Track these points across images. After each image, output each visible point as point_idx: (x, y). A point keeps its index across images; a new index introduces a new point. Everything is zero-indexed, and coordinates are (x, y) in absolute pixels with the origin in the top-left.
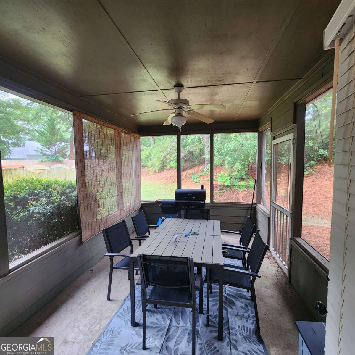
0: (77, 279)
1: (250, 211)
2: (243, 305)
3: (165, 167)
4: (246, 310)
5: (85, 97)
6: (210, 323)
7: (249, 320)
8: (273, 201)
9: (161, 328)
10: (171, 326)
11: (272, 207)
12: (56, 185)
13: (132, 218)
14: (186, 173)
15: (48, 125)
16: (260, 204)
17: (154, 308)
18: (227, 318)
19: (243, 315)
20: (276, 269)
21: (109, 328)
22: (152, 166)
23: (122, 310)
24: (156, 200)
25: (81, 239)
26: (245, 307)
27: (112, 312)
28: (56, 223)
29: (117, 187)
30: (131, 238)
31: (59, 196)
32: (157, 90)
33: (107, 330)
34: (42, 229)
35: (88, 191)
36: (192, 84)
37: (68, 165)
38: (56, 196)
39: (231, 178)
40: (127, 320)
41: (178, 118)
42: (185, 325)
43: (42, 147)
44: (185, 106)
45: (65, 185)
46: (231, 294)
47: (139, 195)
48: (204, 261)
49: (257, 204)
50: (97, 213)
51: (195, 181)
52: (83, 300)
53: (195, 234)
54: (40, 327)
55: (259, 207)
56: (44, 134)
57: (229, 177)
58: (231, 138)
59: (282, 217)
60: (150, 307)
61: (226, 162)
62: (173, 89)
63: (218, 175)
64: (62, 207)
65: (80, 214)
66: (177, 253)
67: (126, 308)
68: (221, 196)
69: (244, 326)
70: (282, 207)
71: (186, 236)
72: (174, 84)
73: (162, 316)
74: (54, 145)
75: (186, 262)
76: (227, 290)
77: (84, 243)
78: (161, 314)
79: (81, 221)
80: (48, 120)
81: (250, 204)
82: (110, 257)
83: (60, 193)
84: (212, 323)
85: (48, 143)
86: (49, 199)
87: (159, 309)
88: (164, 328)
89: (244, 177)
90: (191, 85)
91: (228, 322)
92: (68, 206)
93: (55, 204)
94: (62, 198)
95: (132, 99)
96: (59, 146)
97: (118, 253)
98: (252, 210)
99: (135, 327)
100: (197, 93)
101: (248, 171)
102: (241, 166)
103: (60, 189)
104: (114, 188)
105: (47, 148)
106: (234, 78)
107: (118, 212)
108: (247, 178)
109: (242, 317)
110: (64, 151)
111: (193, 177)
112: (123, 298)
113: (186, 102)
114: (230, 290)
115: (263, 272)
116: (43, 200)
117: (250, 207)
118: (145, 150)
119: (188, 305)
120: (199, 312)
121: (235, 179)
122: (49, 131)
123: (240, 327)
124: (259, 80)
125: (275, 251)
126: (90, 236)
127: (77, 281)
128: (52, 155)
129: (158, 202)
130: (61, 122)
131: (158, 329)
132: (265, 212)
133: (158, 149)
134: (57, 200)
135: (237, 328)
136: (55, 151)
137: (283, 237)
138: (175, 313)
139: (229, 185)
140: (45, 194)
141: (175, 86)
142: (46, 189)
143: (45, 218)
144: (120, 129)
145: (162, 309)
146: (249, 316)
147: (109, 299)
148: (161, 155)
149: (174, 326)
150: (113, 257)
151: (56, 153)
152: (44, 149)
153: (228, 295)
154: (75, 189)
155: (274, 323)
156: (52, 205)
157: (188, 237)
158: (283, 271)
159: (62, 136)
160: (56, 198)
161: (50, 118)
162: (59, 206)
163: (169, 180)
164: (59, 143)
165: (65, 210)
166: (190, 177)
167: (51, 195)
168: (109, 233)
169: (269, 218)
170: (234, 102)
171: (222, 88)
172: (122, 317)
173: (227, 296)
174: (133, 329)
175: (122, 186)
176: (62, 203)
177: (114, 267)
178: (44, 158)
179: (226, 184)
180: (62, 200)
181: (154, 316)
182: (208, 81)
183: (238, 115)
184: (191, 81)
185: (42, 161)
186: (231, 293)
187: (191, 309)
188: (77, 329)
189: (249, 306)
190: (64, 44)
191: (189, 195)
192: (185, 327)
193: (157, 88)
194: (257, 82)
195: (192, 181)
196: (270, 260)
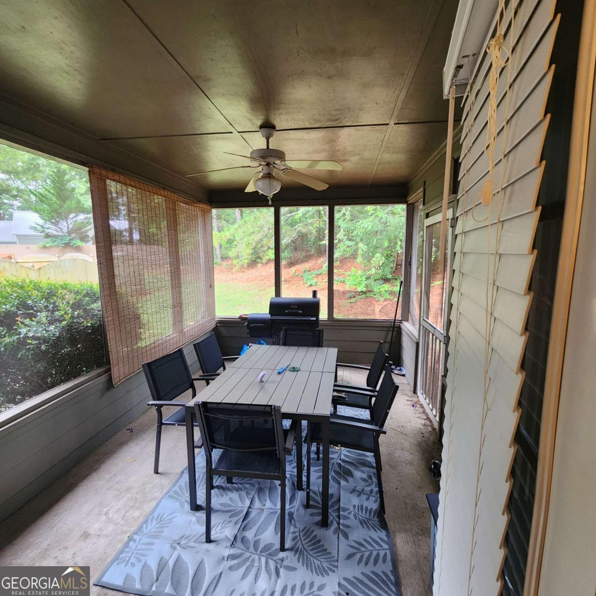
0: (107, 443)
1: (391, 332)
2: (365, 476)
3: (260, 260)
4: (367, 483)
5: (108, 141)
6: (311, 503)
7: (370, 497)
8: (423, 317)
9: (236, 511)
10: (251, 508)
11: (422, 327)
12: (65, 291)
13: (194, 345)
14: (296, 270)
15: (53, 182)
16: (407, 321)
17: (228, 483)
18: (338, 495)
19: (363, 490)
20: (423, 422)
21: (156, 515)
22: (238, 257)
23: (176, 488)
24: (239, 316)
25: (110, 380)
26: (367, 479)
27: (160, 491)
28: (68, 354)
29: (173, 294)
30: (193, 377)
31: (71, 310)
32: (231, 133)
33: (151, 517)
34: (43, 364)
35: (121, 301)
36: (289, 124)
37: (91, 255)
38: (65, 311)
39: (368, 278)
40: (184, 502)
41: (267, 181)
42: (273, 507)
43: (44, 221)
44: (278, 162)
45: (79, 291)
46: (348, 460)
47: (211, 307)
48: (302, 411)
49: (403, 322)
50: (138, 337)
51: (309, 283)
52: (115, 475)
53: (294, 370)
54: (45, 515)
55: (405, 326)
56: (46, 198)
57: (364, 277)
58: (367, 212)
59: (434, 342)
60: (221, 481)
61: (360, 252)
62: (258, 131)
63: (347, 273)
64: (77, 328)
65: (107, 339)
66: (261, 399)
67: (183, 485)
68: (350, 309)
69: (362, 506)
70: (435, 326)
71: (279, 373)
72: (259, 123)
73: (240, 494)
74: (66, 218)
75: (269, 412)
76: (343, 454)
77: (115, 386)
78: (238, 491)
79: (110, 350)
80: (51, 173)
81: (391, 322)
82: (157, 408)
83: (72, 304)
84: (315, 502)
85: (55, 215)
86: (54, 314)
87: (235, 485)
88: (241, 511)
89: (390, 276)
90: (288, 126)
91: (339, 500)
92: (86, 326)
93: (64, 323)
94: (76, 313)
95: (192, 147)
96: (74, 220)
97: (171, 400)
98: (394, 331)
99: (196, 512)
100: (299, 139)
101: (396, 266)
102: (384, 259)
103: (71, 298)
104: (167, 296)
105: (52, 223)
106: (358, 117)
107: (174, 335)
108: (394, 279)
109: (360, 493)
110: (83, 230)
111: (306, 276)
112: (179, 471)
113: (280, 155)
114: (348, 454)
115: (402, 427)
116: (43, 316)
117: (391, 327)
118: (225, 229)
119: (275, 476)
120: (296, 487)
121: (375, 280)
122: (56, 194)
123: (357, 507)
124: (398, 121)
125: (424, 395)
126: (126, 374)
127: (106, 446)
128: (63, 236)
129: (243, 319)
130: (77, 177)
131: (231, 513)
132: (413, 335)
133: (248, 228)
134: (66, 316)
135: (352, 509)
136: (68, 230)
137: (434, 373)
138: (260, 490)
139: (364, 290)
140: (46, 307)
141: (261, 127)
142: (48, 298)
143: (48, 346)
144: (175, 195)
145: (240, 485)
146: (371, 491)
147: (156, 472)
148: (253, 240)
149: (257, 509)
150: (162, 406)
151: (69, 233)
152: (47, 226)
153: (344, 461)
154: (98, 298)
155: (408, 501)
156: (58, 325)
157: (282, 375)
158: (432, 425)
159: (79, 202)
160: (66, 313)
161: (55, 170)
162: (70, 327)
163: (266, 280)
164: (74, 214)
165: (81, 332)
166: (302, 276)
167: (56, 308)
168: (154, 369)
169: (418, 344)
170: (362, 155)
171: (341, 131)
172: (176, 498)
173: (342, 464)
174: (193, 514)
175: (180, 293)
176: (75, 321)
177: (164, 422)
178: (49, 242)
179: (359, 289)
180: (76, 316)
181: (227, 495)
182: (315, 120)
183: (372, 176)
184: (286, 120)
185: (45, 247)
186: (348, 458)
187: (279, 482)
188: (104, 517)
189: (373, 477)
190: (61, 53)
191: (292, 307)
192: (274, 509)
193: (231, 129)
194: (395, 124)
195: (304, 284)
196: (416, 408)
